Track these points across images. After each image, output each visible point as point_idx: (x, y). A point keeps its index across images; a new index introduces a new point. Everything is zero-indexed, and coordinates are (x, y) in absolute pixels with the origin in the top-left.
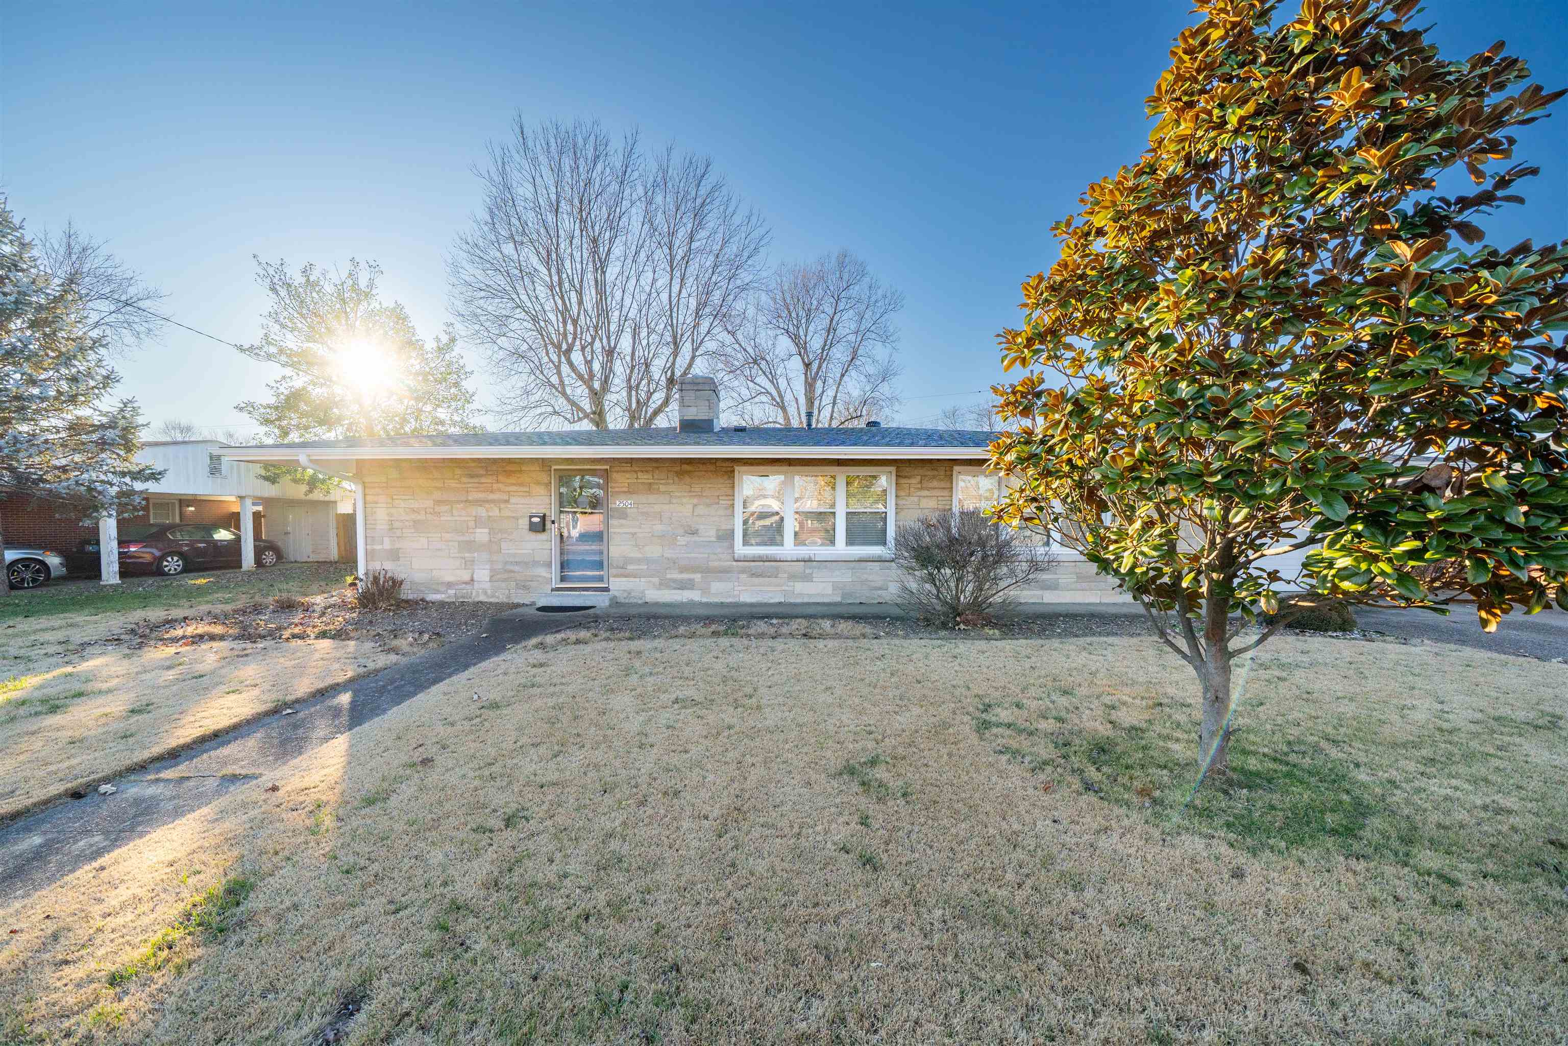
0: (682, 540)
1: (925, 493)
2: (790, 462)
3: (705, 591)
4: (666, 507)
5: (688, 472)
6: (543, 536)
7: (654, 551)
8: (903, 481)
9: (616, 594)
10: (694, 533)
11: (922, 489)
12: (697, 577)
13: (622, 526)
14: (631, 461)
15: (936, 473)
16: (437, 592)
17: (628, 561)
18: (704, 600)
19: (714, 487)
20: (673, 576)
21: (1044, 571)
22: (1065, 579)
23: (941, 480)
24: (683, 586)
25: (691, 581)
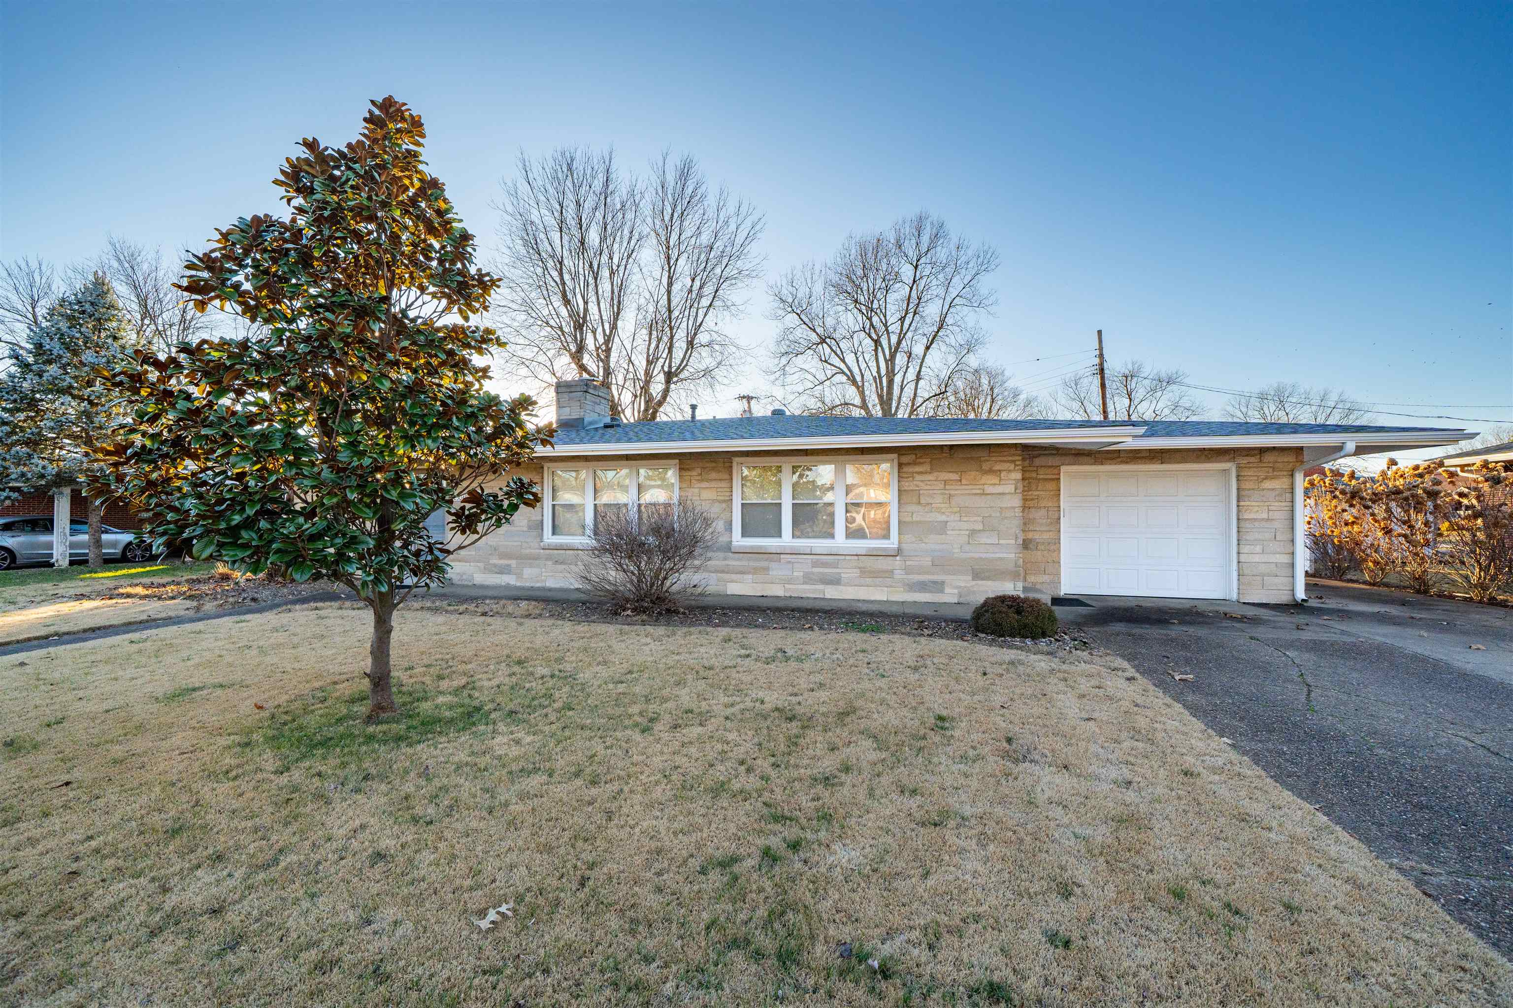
0: (501, 530)
1: (705, 484)
3: (519, 576)
8: (684, 473)
11: (702, 480)
12: (513, 563)
15: (714, 464)
18: (518, 584)
20: (495, 561)
21: (825, 565)
22: (848, 573)
23: (719, 472)
24: (503, 570)
25: (509, 566)
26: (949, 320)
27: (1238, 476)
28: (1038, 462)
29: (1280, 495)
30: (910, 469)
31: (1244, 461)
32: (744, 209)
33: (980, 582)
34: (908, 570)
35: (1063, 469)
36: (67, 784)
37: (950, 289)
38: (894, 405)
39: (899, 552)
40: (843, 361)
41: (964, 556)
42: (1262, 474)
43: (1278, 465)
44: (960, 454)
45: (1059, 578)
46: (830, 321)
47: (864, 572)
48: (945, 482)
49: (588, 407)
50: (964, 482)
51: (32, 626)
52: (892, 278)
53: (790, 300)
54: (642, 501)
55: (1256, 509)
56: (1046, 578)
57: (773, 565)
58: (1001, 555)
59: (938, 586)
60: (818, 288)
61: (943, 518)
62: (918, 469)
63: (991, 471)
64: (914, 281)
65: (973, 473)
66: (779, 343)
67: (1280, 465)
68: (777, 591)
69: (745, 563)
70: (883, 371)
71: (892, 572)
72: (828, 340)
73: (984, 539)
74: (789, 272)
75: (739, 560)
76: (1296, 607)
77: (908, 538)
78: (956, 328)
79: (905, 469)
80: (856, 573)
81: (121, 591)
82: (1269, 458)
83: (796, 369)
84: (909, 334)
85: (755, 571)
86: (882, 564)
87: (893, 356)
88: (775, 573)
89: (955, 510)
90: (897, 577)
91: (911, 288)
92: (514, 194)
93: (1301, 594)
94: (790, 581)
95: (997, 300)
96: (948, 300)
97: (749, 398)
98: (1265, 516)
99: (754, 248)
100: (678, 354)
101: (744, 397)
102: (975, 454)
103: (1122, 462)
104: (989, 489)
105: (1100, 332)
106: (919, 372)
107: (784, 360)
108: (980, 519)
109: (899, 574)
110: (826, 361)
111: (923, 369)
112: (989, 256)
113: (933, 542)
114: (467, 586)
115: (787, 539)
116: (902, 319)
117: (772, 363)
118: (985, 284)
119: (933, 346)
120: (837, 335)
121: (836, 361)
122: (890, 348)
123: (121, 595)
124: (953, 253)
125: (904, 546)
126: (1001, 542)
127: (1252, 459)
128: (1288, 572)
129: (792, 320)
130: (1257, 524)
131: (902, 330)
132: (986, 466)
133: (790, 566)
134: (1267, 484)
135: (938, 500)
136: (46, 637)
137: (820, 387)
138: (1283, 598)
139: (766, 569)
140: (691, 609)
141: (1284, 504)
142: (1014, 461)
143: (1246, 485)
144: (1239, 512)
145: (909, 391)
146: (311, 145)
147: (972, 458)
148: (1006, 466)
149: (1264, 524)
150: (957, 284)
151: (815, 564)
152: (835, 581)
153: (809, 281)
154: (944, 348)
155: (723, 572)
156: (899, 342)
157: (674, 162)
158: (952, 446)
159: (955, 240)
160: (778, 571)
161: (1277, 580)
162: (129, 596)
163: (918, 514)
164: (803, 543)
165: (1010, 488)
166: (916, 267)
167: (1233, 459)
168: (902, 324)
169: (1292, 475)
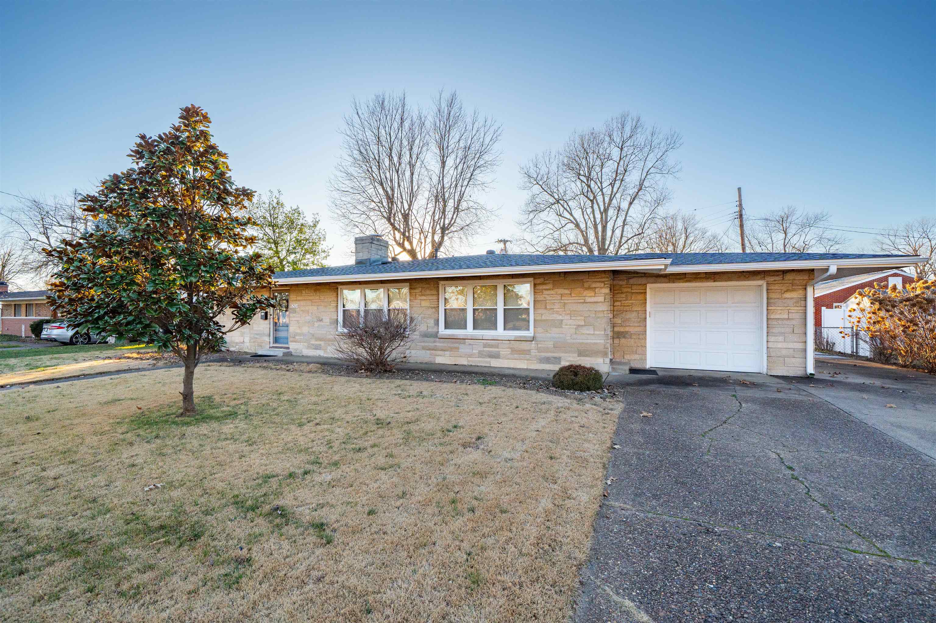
0: (316, 324)
1: (423, 298)
2: (360, 283)
3: (325, 350)
4: (310, 307)
5: (319, 290)
6: (267, 322)
7: (305, 330)
8: (412, 291)
9: (292, 351)
10: (321, 320)
11: (422, 295)
12: (322, 343)
13: (294, 317)
14: (297, 285)
15: (428, 286)
16: (233, 347)
17: (296, 334)
18: (325, 355)
19: (329, 297)
20: (313, 342)
21: (492, 346)
22: (504, 351)
23: (431, 290)
24: (317, 348)
25: (320, 345)
26: (646, 184)
27: (767, 289)
28: (632, 281)
29: (797, 302)
30: (541, 287)
31: (771, 279)
32: (489, 123)
33: (582, 358)
34: (539, 350)
35: (649, 286)
36: (38, 434)
37: (647, 162)
38: (607, 243)
39: (533, 339)
40: (571, 214)
41: (574, 341)
42: (784, 288)
43: (795, 282)
44: (570, 278)
45: (646, 357)
46: (561, 190)
47: (514, 351)
48: (562, 295)
49: (373, 252)
50: (573, 295)
51: (76, 371)
52: (604, 159)
53: (535, 176)
54: (391, 308)
55: (780, 311)
56: (637, 357)
57: (462, 346)
58: (595, 341)
59: (558, 360)
60: (554, 168)
61: (560, 318)
62: (545, 287)
63: (589, 288)
64: (620, 159)
65: (579, 289)
66: (528, 204)
67: (797, 282)
68: (464, 361)
69: (445, 345)
70: (598, 220)
71: (529, 351)
72: (561, 202)
73: (585, 331)
74: (534, 158)
75: (443, 343)
76: (808, 379)
77: (539, 330)
78: (652, 190)
79: (538, 287)
80: (508, 351)
81: (126, 355)
82: (789, 277)
83: (542, 221)
84: (618, 195)
85: (451, 349)
86: (525, 346)
87: (606, 210)
88: (463, 351)
89: (568, 312)
90: (533, 354)
91: (618, 164)
92: (350, 124)
93: (811, 370)
94: (470, 356)
95: (681, 169)
96: (646, 170)
97: (505, 242)
98: (786, 317)
99: (496, 146)
100: (449, 215)
101: (501, 241)
102: (580, 277)
103: (687, 281)
104: (588, 300)
105: (739, 189)
106: (625, 220)
107: (532, 215)
108: (583, 318)
109: (534, 352)
110: (560, 215)
111: (628, 218)
112: (675, 138)
113: (555, 333)
114: (299, 356)
115: (470, 330)
116: (612, 185)
117: (524, 218)
118: (671, 158)
119: (635, 202)
120: (567, 197)
121: (566, 215)
122: (604, 203)
123: (125, 358)
124: (649, 138)
125: (537, 335)
126: (596, 332)
127: (777, 278)
128: (801, 355)
129: (536, 189)
130: (780, 322)
131: (612, 192)
132: (586, 285)
133: (471, 347)
134: (787, 295)
135: (557, 306)
136: (79, 376)
137: (557, 233)
138: (799, 372)
139: (458, 348)
140: (399, 370)
141: (800, 308)
142: (603, 282)
143: (772, 295)
144: (768, 313)
145: (618, 232)
146: (143, 137)
147: (578, 280)
148: (598, 285)
149: (785, 322)
150: (652, 158)
151: (485, 346)
152: (496, 356)
153: (547, 162)
154: (643, 203)
155: (433, 350)
156: (611, 200)
157: (446, 95)
158: (565, 273)
159: (650, 129)
160: (464, 349)
161: (793, 360)
162: (129, 358)
163: (547, 316)
164: (479, 333)
165: (601, 299)
166: (622, 149)
167: (763, 278)
168: (613, 188)
169: (806, 289)
